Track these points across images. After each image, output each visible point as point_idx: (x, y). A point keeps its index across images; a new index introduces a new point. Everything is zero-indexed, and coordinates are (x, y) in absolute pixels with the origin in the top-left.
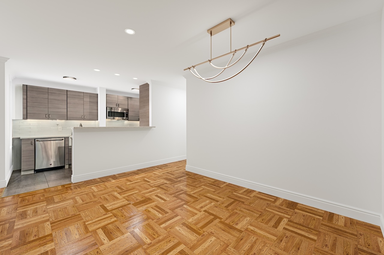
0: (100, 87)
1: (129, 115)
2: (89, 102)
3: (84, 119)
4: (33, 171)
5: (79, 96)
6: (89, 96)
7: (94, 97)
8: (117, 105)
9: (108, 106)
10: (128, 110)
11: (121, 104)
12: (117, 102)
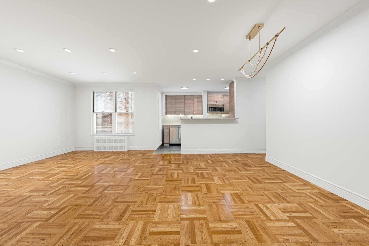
0: (203, 91)
1: (225, 109)
2: (197, 102)
3: (194, 114)
4: (169, 144)
5: (191, 98)
6: (197, 98)
7: (200, 98)
8: (216, 102)
9: (209, 103)
10: (224, 105)
11: (218, 101)
12: (215, 100)
